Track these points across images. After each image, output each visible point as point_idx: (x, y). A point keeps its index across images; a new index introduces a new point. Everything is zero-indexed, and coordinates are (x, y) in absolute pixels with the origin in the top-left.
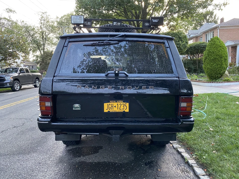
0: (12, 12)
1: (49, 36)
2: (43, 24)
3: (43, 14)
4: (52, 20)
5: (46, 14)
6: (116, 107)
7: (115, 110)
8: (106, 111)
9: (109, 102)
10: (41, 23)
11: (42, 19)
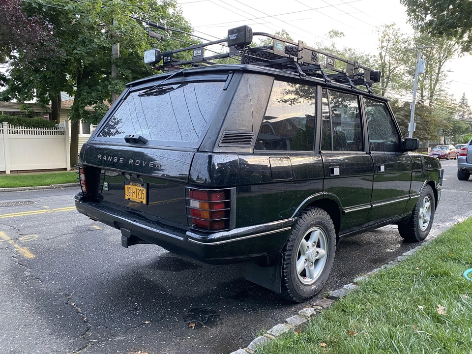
0: (338, 35)
1: (396, 71)
2: (385, 48)
3: (387, 29)
4: (404, 37)
5: (393, 27)
6: (135, 193)
7: (134, 198)
8: (127, 198)
9: (129, 184)
10: (382, 47)
11: (385, 39)
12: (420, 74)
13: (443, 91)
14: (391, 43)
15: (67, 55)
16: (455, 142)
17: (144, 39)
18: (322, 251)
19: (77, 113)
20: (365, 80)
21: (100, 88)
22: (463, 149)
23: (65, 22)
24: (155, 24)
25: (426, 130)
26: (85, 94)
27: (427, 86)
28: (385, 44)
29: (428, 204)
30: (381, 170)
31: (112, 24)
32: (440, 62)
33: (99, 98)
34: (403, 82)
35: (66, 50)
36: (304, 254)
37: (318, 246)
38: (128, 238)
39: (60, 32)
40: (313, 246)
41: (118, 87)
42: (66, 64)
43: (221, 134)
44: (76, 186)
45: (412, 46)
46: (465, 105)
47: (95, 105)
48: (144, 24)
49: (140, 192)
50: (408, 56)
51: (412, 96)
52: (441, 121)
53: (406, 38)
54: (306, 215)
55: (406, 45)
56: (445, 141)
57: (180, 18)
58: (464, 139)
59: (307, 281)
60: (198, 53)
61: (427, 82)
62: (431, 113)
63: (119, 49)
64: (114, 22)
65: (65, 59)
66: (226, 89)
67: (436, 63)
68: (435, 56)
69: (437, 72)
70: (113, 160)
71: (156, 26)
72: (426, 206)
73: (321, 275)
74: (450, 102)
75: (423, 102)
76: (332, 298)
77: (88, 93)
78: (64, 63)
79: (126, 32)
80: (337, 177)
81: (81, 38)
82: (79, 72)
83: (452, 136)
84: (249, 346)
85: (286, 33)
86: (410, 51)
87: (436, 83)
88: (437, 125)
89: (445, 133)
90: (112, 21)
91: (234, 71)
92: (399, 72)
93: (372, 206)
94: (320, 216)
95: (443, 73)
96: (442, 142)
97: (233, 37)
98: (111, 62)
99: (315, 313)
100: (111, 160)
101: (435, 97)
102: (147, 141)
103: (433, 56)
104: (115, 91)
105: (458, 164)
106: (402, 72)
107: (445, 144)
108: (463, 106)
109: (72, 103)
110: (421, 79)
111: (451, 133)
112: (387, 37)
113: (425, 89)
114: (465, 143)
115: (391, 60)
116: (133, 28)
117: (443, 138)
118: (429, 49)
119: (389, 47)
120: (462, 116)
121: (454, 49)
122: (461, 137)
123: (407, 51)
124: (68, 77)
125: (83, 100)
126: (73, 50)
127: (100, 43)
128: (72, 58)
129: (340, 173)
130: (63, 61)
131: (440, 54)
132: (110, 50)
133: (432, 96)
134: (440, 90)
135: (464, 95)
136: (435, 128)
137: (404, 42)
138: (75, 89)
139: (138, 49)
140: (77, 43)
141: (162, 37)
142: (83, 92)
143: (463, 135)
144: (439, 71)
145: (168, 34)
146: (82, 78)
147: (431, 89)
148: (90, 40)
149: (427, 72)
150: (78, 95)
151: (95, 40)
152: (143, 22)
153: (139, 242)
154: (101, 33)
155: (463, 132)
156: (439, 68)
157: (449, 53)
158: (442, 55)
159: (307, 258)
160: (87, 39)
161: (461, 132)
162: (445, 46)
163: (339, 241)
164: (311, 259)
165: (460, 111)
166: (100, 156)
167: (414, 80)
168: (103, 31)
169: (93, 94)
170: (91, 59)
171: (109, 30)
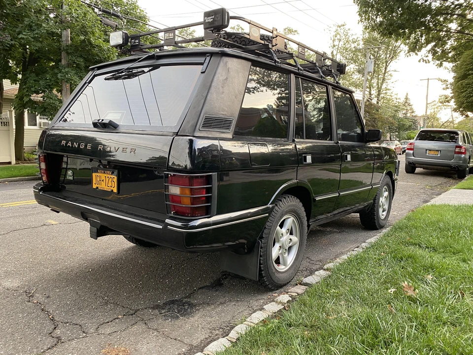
0: (293, 33)
2: (337, 47)
3: (339, 28)
4: (353, 37)
5: (344, 27)
6: (104, 181)
7: (103, 186)
8: (94, 186)
9: (97, 172)
10: (334, 46)
11: (337, 38)
12: (369, 72)
13: (389, 90)
14: (342, 43)
15: (11, 40)
16: (400, 139)
17: (98, 26)
18: (295, 239)
19: (22, 103)
20: (333, 71)
21: (48, 77)
22: (410, 144)
23: (8, 4)
24: (109, 11)
25: (374, 126)
26: (32, 82)
27: (375, 85)
28: (336, 43)
29: (386, 194)
30: (348, 160)
31: (62, 8)
32: (387, 62)
33: (47, 87)
34: (353, 80)
35: (10, 34)
36: (279, 241)
37: (291, 234)
38: (97, 229)
39: (4, 14)
40: (287, 233)
41: (69, 75)
42: (10, 50)
43: (201, 118)
44: (23, 181)
45: (361, 46)
46: (408, 104)
47: (43, 94)
48: (96, 10)
49: (110, 180)
50: (357, 56)
51: (362, 93)
52: (387, 119)
53: (356, 38)
54: (281, 203)
55: (356, 44)
56: (390, 138)
57: (135, 6)
58: (407, 136)
59: (281, 268)
60: (169, 37)
61: (375, 81)
62: (378, 111)
63: (69, 35)
64: (64, 7)
65: (8, 44)
66: (204, 72)
67: (383, 63)
68: (382, 56)
69: (383, 72)
70: (79, 145)
71: (110, 13)
72: (384, 196)
73: (294, 263)
74: (395, 101)
75: (371, 100)
76: (306, 284)
77: (35, 81)
78: (8, 49)
79: (77, 17)
80: (309, 165)
81: (27, 21)
82: (25, 58)
83: (397, 133)
84: (230, 335)
85: (241, 28)
86: (359, 50)
87: (383, 82)
88: (384, 122)
89: (391, 130)
90: (62, 6)
91: (212, 54)
92: (349, 71)
93: (339, 194)
94: (294, 203)
95: (389, 73)
96: (388, 138)
97: (210, 19)
98: (60, 49)
99: (290, 299)
100: (76, 146)
101: (382, 95)
102: (118, 126)
103: (380, 56)
104: (65, 80)
105: (406, 158)
106: (352, 70)
107: (391, 140)
108: (406, 104)
109: (16, 92)
110: (369, 78)
111: (396, 130)
112: (338, 37)
113: (373, 88)
114: (408, 140)
115: (342, 58)
116: (85, 14)
117: (388, 135)
118: (376, 49)
119: (340, 46)
120: (406, 114)
121: (399, 51)
122: (405, 134)
123: (357, 50)
124: (11, 63)
125: (29, 88)
126: (19, 34)
127: (49, 28)
128: (16, 43)
129: (312, 161)
130: (7, 46)
131: (386, 54)
132: (60, 36)
133: (379, 95)
134: (387, 89)
135: (407, 94)
136: (382, 125)
137: (354, 42)
138: (20, 76)
139: (91, 36)
140: (22, 27)
141: (116, 26)
142: (29, 80)
143: (407, 132)
144: (385, 71)
145: (122, 23)
146: (28, 66)
147: (378, 88)
148: (37, 24)
149: (374, 71)
150: (23, 82)
151: (44, 25)
152: (95, 9)
153: (109, 233)
154: (49, 17)
155: (407, 129)
156: (386, 68)
157: (394, 54)
158: (388, 56)
159: (281, 245)
160: (34, 23)
161: (404, 129)
162: (391, 47)
163: (310, 229)
164: (285, 246)
165: (404, 109)
166: (64, 142)
167: (363, 78)
168: (52, 16)
169: (41, 82)
170: (39, 45)
171: (59, 15)
